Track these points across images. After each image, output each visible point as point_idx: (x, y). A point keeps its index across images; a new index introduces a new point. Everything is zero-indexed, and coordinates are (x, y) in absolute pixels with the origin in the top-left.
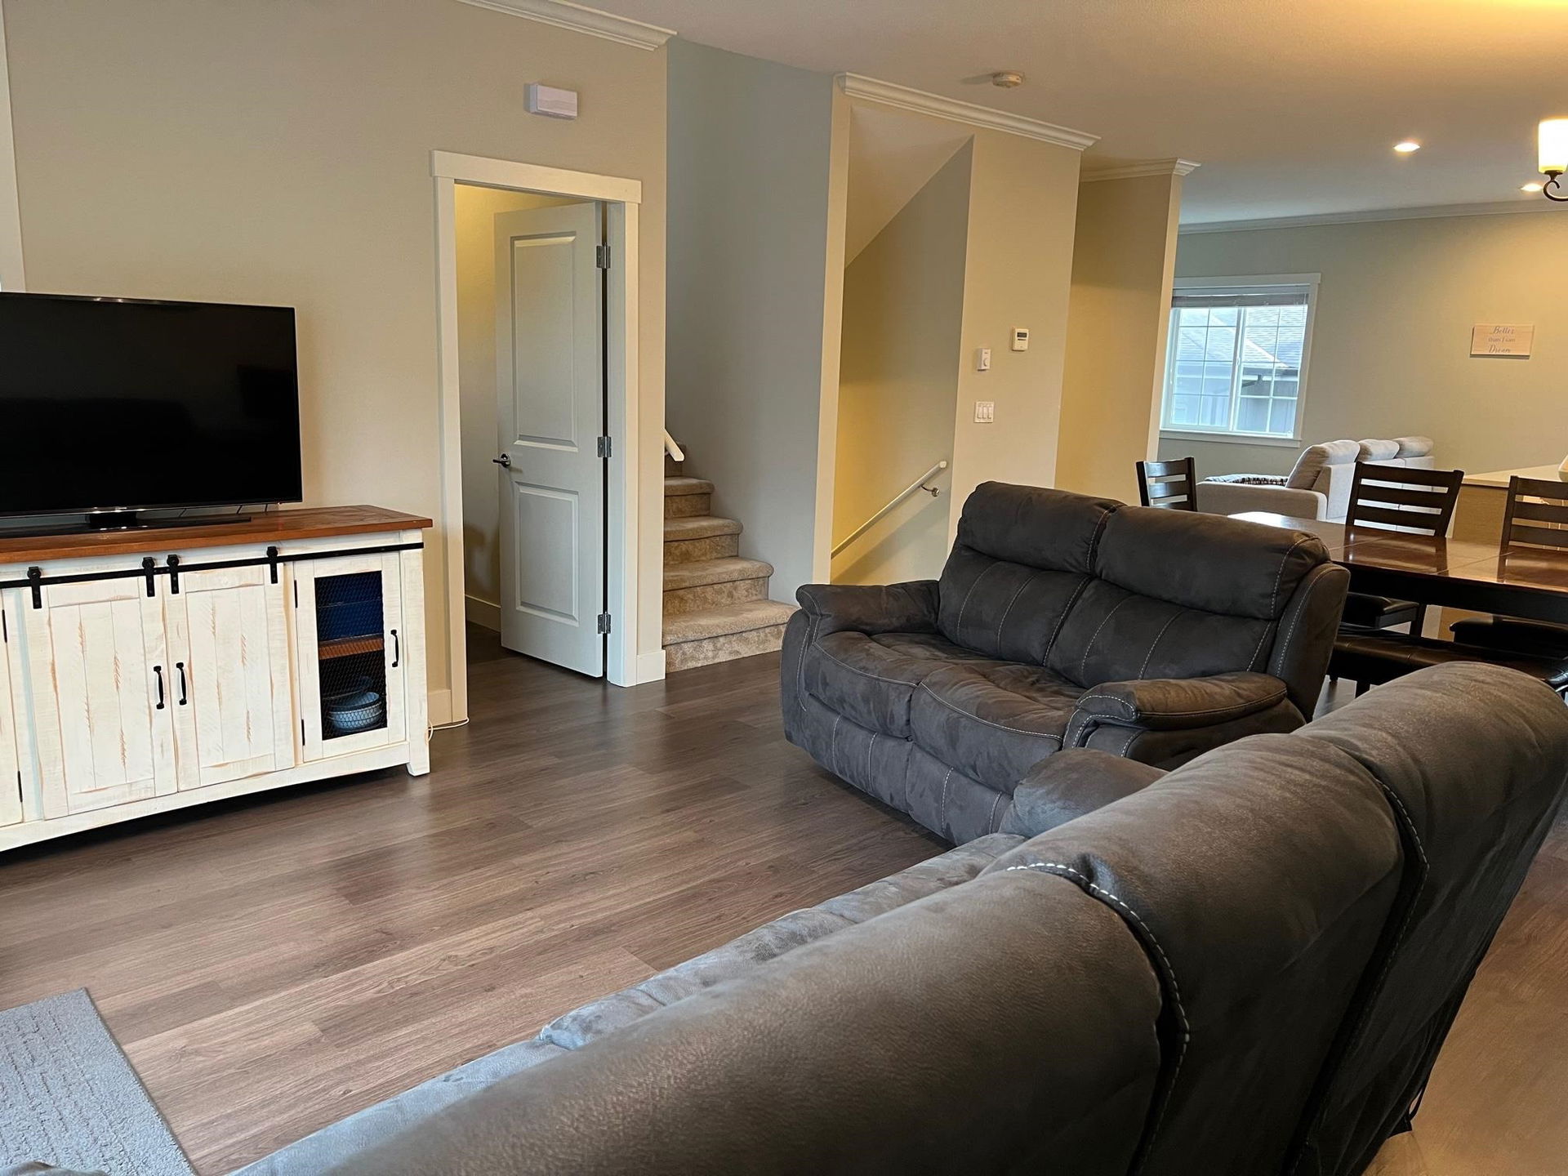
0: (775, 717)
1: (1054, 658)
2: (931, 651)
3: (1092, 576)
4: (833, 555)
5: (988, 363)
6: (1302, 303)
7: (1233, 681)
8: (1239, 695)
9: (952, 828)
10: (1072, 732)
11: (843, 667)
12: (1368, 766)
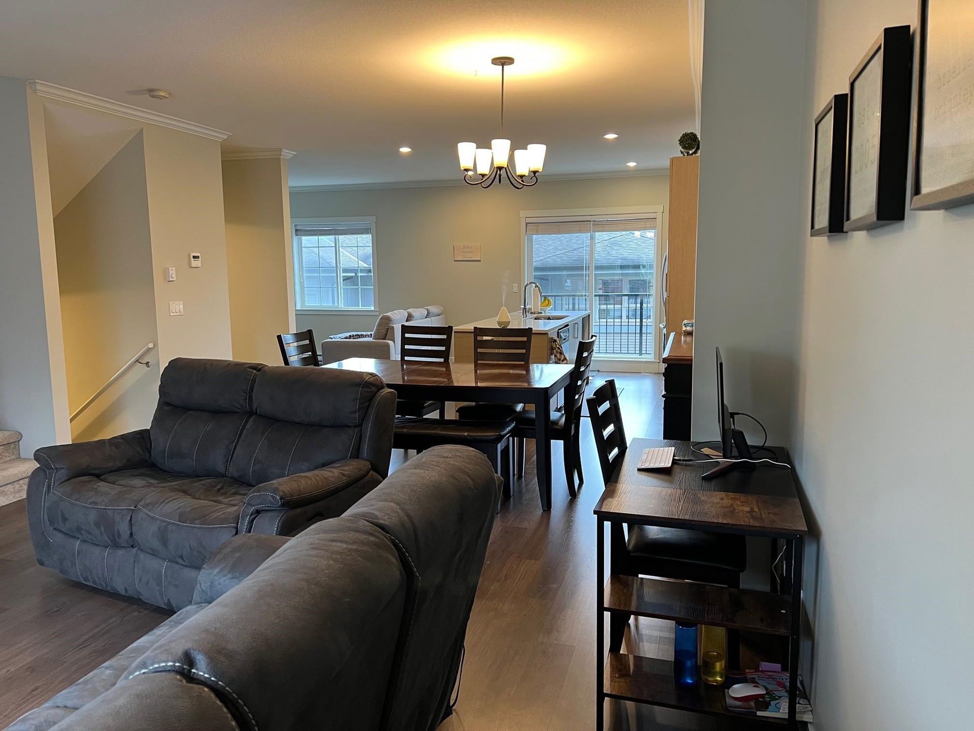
0: (28, 549)
1: (232, 471)
2: (146, 480)
3: (251, 413)
4: (71, 420)
5: (174, 276)
6: (368, 233)
7: (340, 467)
8: (343, 475)
9: (171, 601)
10: (243, 519)
11: (77, 505)
12: (382, 527)
